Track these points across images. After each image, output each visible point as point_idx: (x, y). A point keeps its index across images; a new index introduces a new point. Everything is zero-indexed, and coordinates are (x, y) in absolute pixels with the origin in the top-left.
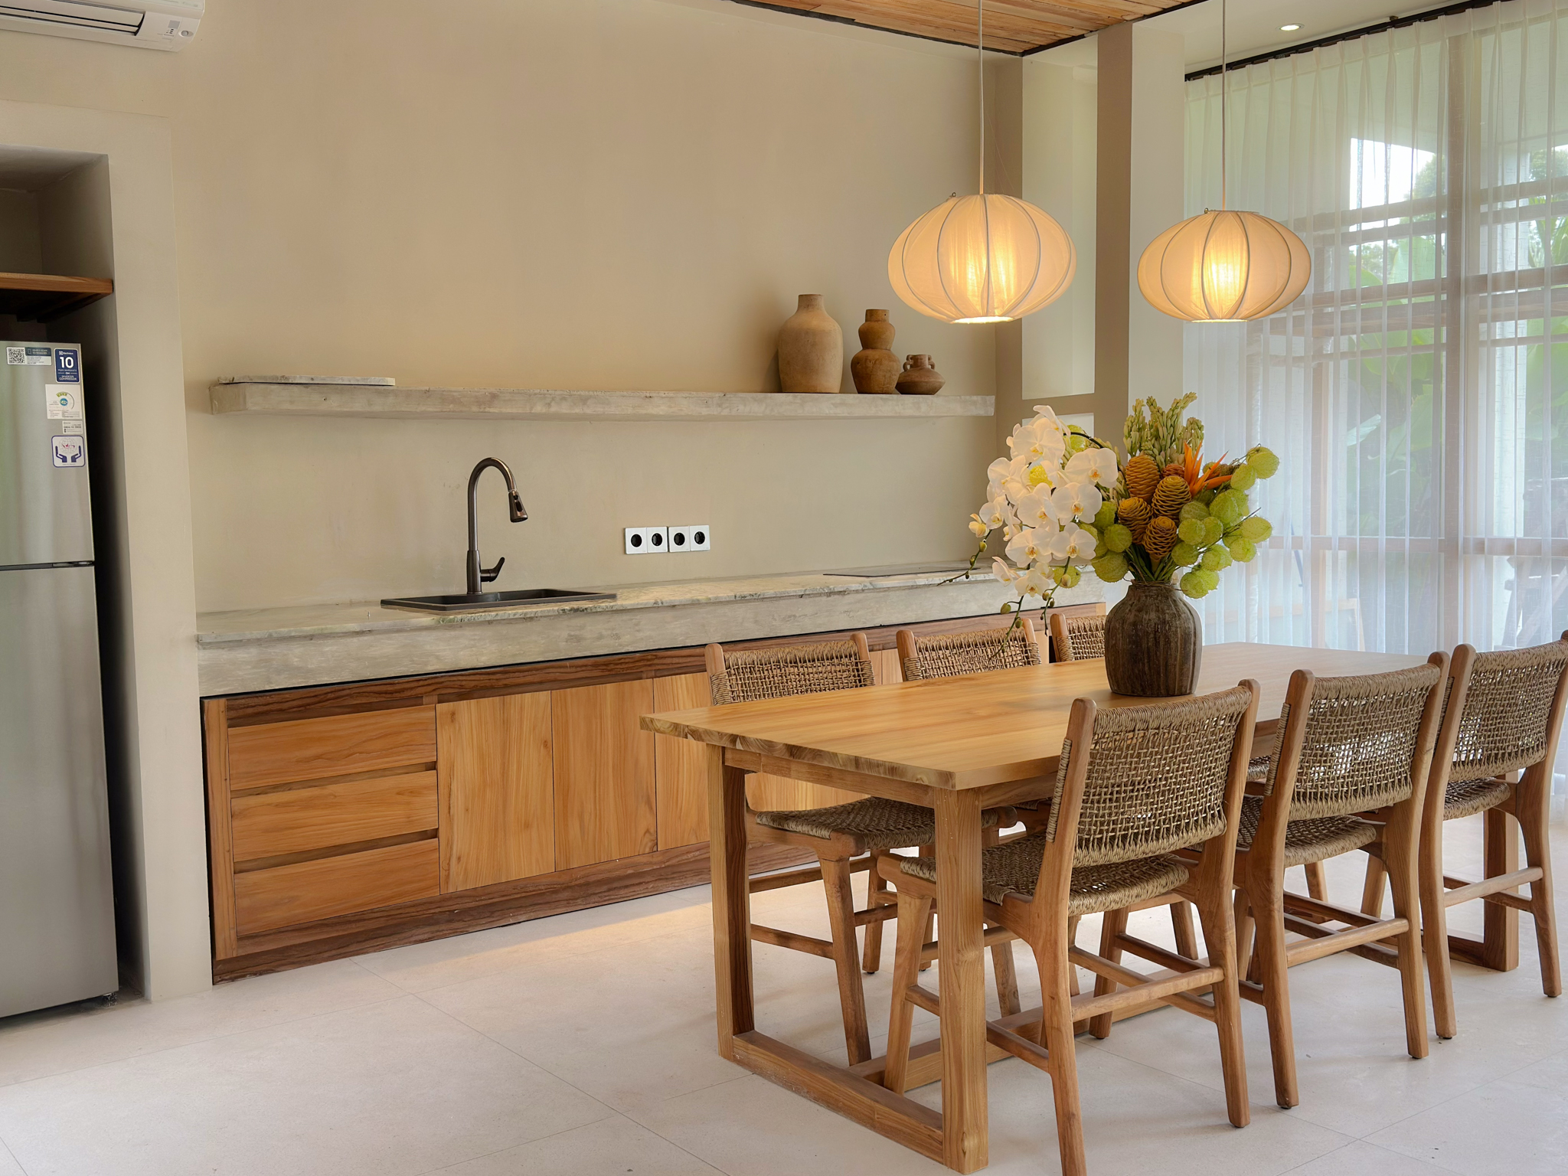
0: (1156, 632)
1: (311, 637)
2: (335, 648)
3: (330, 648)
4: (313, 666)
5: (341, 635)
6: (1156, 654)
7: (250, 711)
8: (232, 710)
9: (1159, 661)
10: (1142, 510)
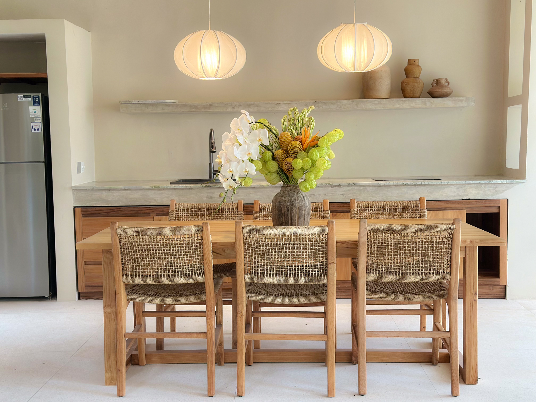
0: (287, 205)
1: (109, 190)
2: (117, 194)
3: (116, 194)
4: (110, 200)
5: (120, 190)
6: (287, 214)
7: (89, 212)
8: (83, 211)
9: (288, 217)
10: (282, 155)
